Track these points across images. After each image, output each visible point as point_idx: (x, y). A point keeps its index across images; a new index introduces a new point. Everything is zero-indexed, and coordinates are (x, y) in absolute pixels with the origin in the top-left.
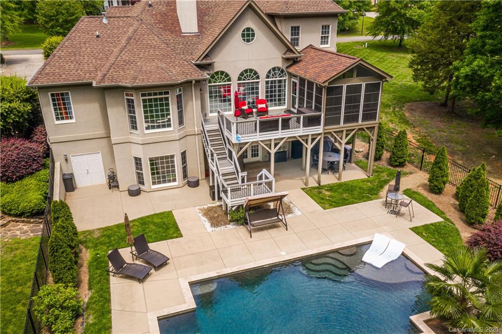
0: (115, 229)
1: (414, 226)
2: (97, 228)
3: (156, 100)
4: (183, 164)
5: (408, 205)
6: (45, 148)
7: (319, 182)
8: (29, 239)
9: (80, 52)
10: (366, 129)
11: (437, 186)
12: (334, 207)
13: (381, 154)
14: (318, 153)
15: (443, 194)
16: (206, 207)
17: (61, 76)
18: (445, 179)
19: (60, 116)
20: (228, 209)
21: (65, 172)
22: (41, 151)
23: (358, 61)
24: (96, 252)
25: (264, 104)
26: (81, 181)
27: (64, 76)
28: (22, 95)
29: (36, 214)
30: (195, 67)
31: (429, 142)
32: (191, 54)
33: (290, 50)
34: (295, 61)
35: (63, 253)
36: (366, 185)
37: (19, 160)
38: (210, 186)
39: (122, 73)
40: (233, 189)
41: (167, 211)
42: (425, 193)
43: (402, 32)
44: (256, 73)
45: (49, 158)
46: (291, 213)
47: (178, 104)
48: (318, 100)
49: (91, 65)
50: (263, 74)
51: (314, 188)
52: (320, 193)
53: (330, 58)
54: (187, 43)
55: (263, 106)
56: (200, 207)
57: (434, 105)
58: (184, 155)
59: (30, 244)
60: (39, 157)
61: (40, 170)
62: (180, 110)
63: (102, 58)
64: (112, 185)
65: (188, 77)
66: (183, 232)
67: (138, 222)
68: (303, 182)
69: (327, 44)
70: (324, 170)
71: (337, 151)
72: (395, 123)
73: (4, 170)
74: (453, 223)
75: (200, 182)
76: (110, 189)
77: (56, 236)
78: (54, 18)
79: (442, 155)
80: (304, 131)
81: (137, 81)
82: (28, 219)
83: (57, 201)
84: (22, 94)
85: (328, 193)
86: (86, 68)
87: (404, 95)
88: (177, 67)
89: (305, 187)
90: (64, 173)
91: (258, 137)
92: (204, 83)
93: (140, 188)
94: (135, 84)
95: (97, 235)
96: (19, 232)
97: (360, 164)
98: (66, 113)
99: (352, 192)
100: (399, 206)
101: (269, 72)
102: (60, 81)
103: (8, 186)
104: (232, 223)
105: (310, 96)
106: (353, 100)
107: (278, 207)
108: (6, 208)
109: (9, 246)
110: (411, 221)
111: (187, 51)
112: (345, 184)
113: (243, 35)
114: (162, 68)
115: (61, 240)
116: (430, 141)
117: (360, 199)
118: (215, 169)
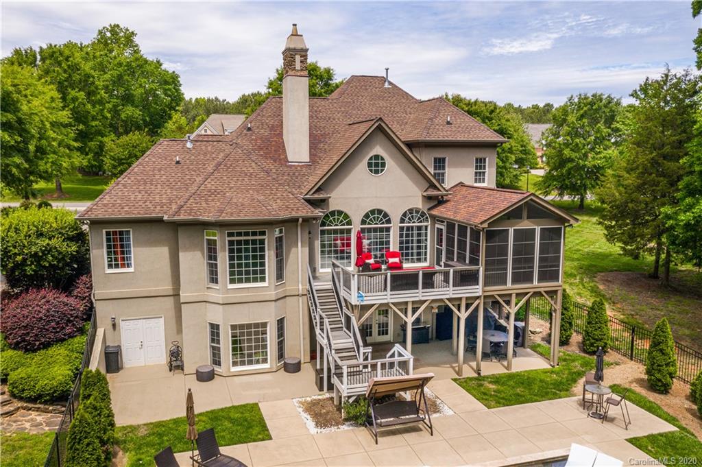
0: (170, 426)
1: (632, 437)
2: (145, 422)
3: (247, 242)
4: (278, 338)
5: (619, 403)
6: (86, 306)
7: (478, 371)
8: (42, 435)
9: (152, 180)
10: (544, 294)
11: (660, 380)
12: (504, 406)
13: (569, 336)
14: (476, 331)
15: (671, 394)
16: (309, 399)
17: (123, 208)
18: (672, 369)
19: (113, 263)
20: (343, 400)
21: (109, 343)
22: (81, 309)
23: (529, 196)
24: (139, 456)
25: (396, 257)
26: (130, 359)
27: (126, 209)
28: (68, 231)
29: (58, 398)
30: (303, 201)
31: (639, 323)
32: (299, 187)
33: (433, 186)
34: (439, 201)
35: (88, 445)
36: (550, 377)
37: (48, 318)
38: (316, 370)
39: (204, 205)
40: (351, 372)
41: (251, 402)
42: (643, 392)
43: (583, 188)
44: (386, 215)
45: (90, 321)
46: (438, 412)
47: (277, 250)
48: (475, 250)
49: (164, 196)
50: (395, 217)
51: (471, 379)
52: (482, 385)
53: (489, 195)
54: (294, 174)
55: (396, 260)
56: (300, 400)
57: (639, 276)
58: (281, 323)
59: (41, 441)
60: (77, 317)
61: (76, 336)
62: (279, 258)
63: (180, 188)
64: (173, 365)
65: (294, 213)
66: (272, 434)
67: (206, 416)
68: (455, 371)
69: (484, 182)
70: (486, 356)
71: (503, 329)
72: (585, 297)
73: (25, 332)
74: (693, 435)
75: (302, 366)
76: (170, 370)
77: (82, 416)
78: (124, 161)
79: (663, 332)
80: (454, 292)
81: (224, 215)
82: (47, 407)
83: (91, 371)
84: (67, 229)
85: (492, 387)
86: (157, 198)
87: (593, 263)
88: (278, 201)
89: (458, 377)
90: (107, 345)
91: (389, 297)
92: (314, 222)
93: (213, 370)
94: (221, 218)
95: (143, 432)
96: (29, 424)
97: (538, 349)
98: (123, 259)
99: (529, 386)
100: (605, 404)
101: (404, 215)
102: (120, 214)
103: (26, 356)
104: (347, 423)
105: (462, 245)
106: (523, 250)
107: (418, 398)
108: (17, 387)
109: (11, 442)
110: (627, 429)
111: (294, 184)
112: (518, 375)
113: (370, 165)
114: (258, 201)
115: (89, 424)
116: (640, 321)
117: (542, 396)
118: (324, 342)
